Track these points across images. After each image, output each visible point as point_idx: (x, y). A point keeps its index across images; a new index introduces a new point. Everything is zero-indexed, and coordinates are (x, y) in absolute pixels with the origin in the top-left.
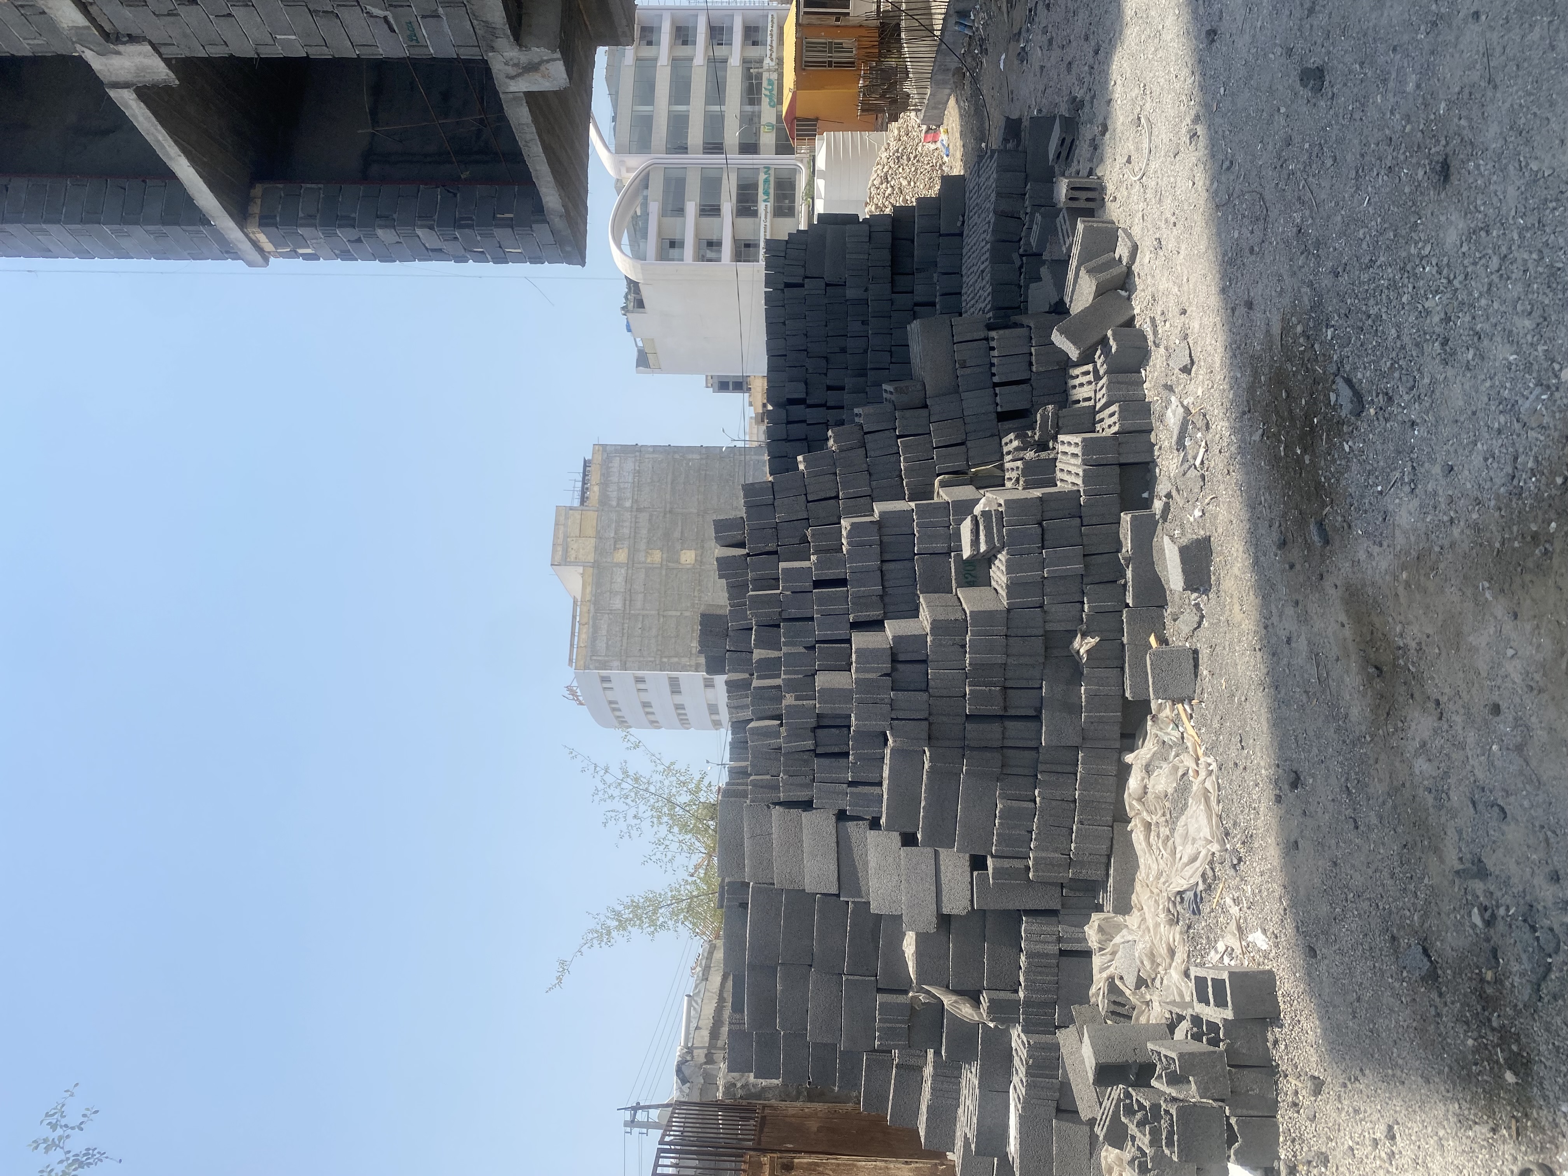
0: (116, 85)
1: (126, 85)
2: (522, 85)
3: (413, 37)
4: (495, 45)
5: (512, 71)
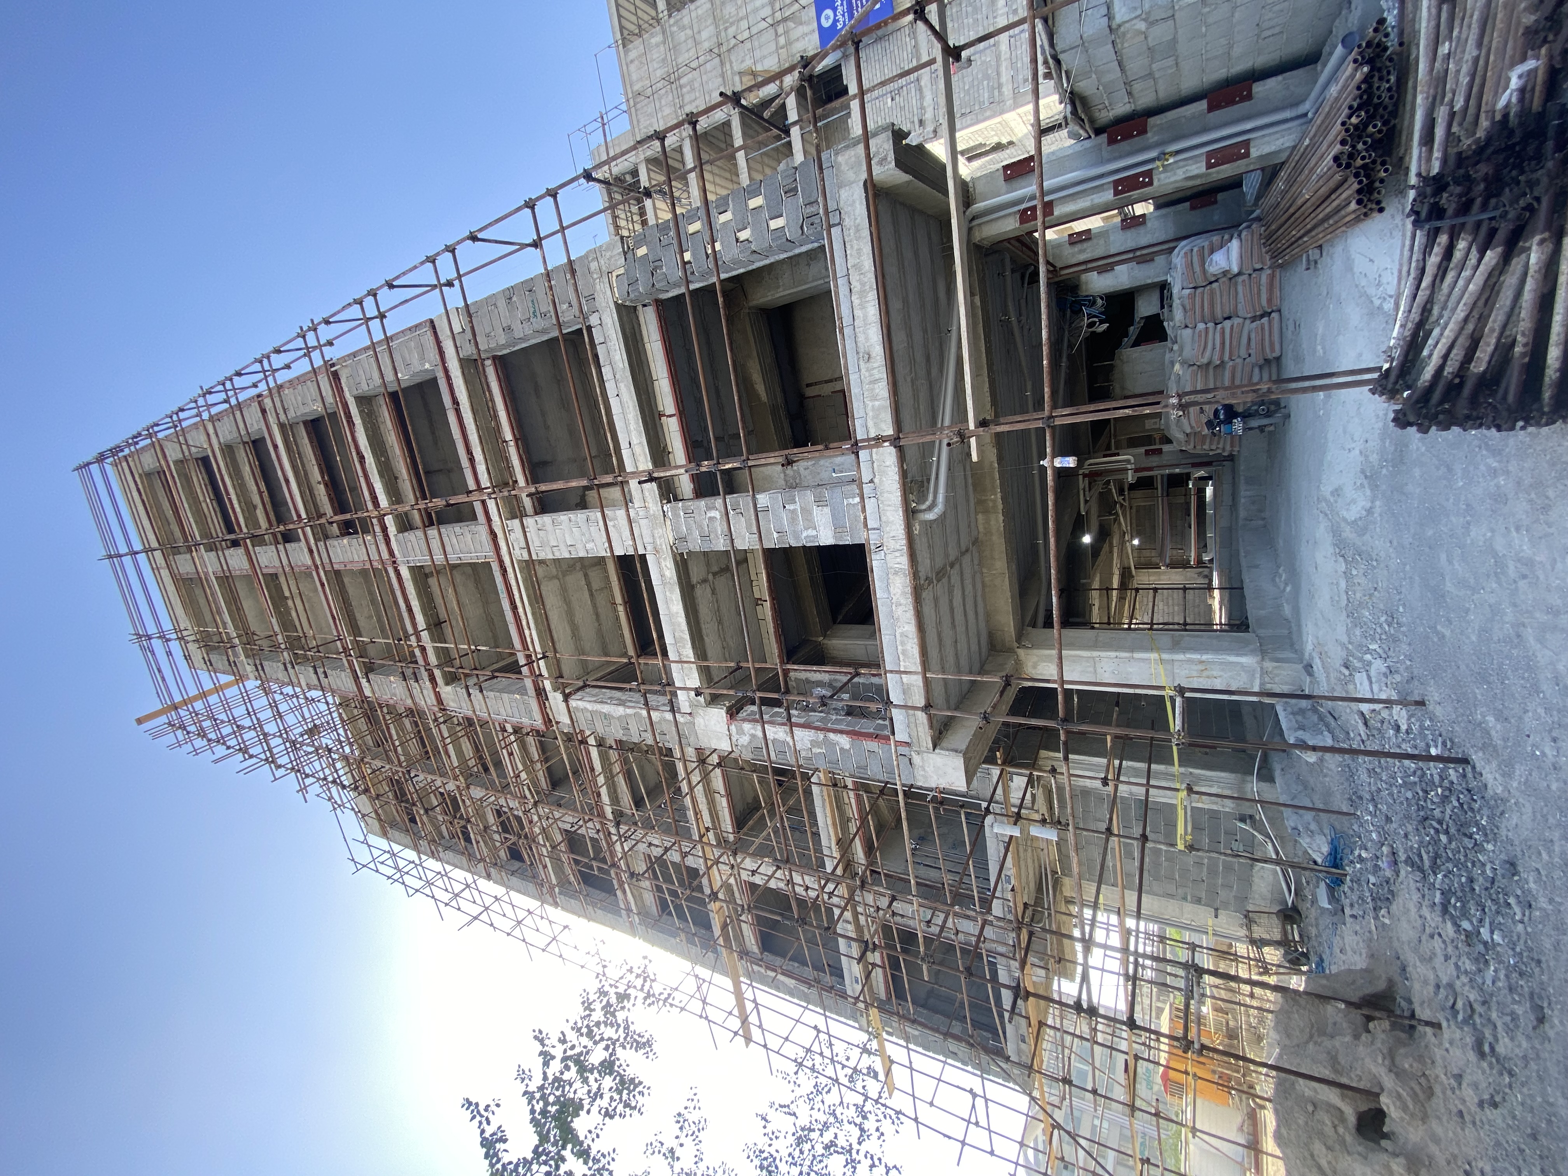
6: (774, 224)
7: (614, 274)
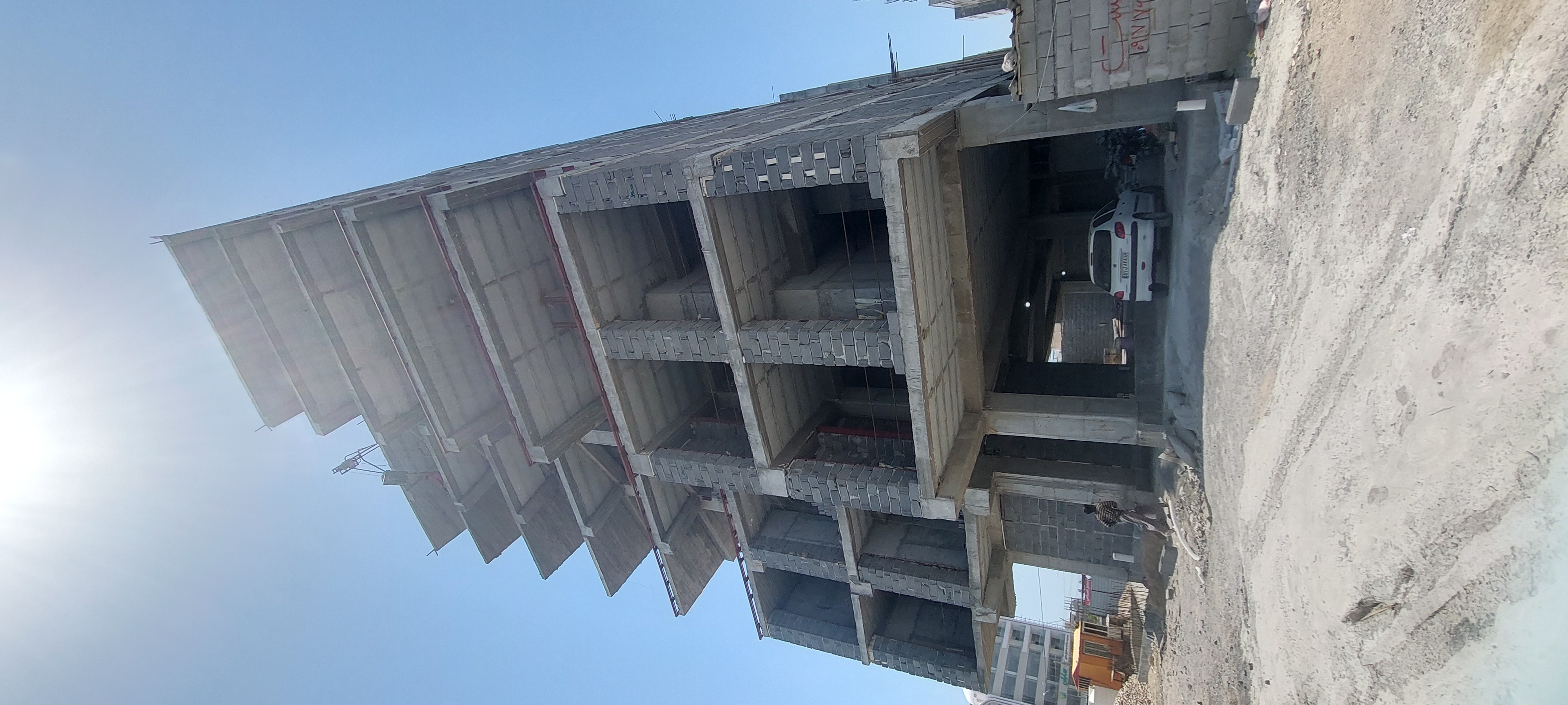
0: (854, 593)
1: (857, 594)
2: (980, 619)
3: (950, 597)
4: (976, 604)
5: (979, 614)
6: (833, 171)
7: (704, 179)
